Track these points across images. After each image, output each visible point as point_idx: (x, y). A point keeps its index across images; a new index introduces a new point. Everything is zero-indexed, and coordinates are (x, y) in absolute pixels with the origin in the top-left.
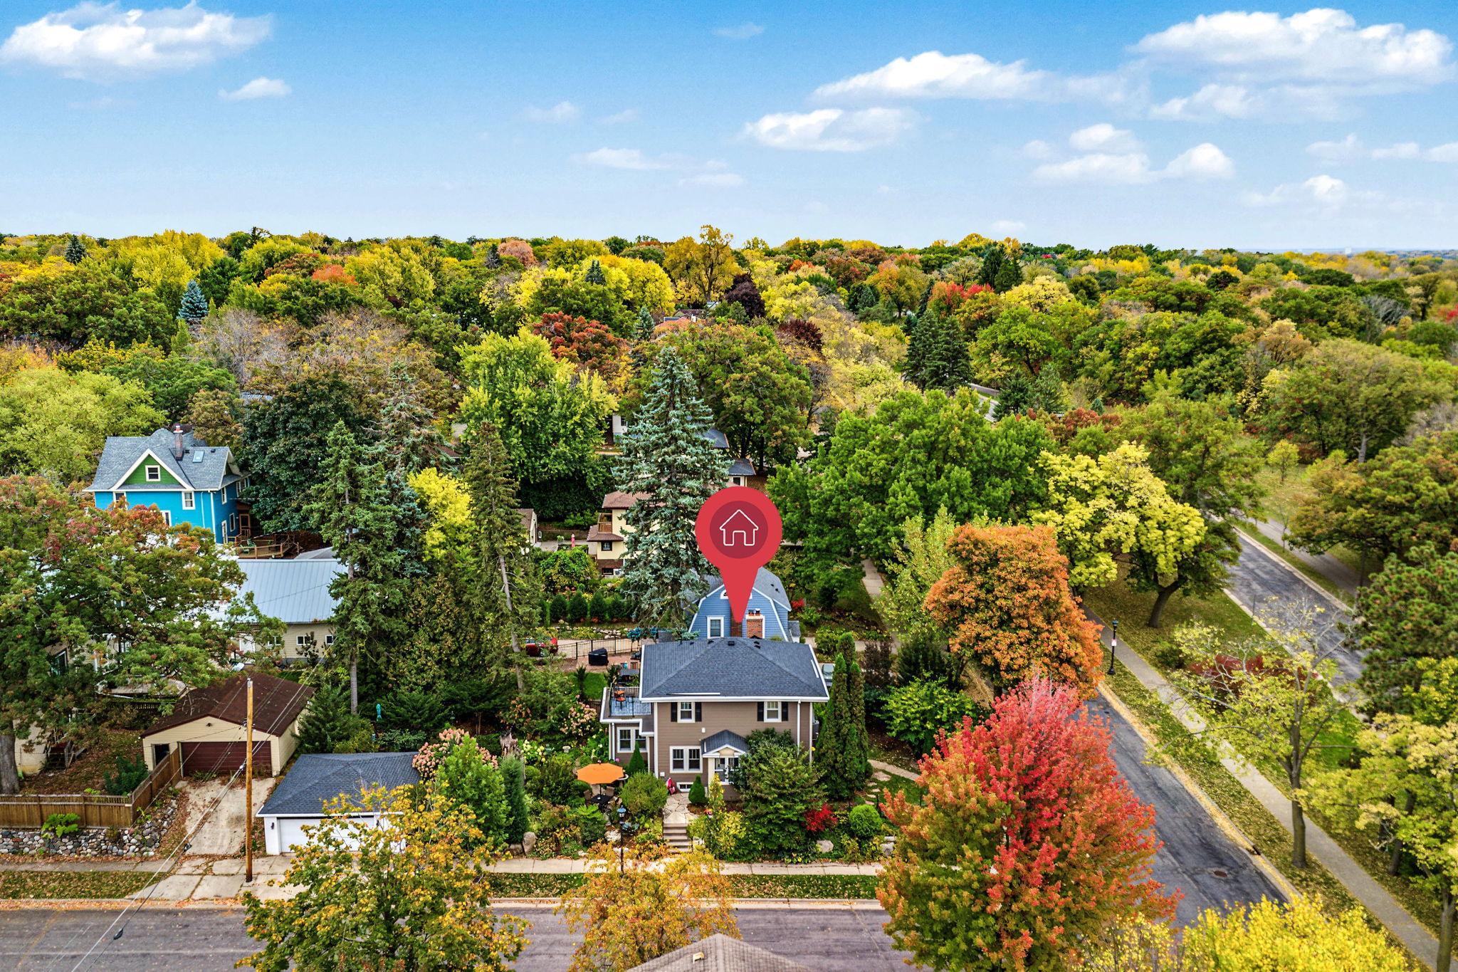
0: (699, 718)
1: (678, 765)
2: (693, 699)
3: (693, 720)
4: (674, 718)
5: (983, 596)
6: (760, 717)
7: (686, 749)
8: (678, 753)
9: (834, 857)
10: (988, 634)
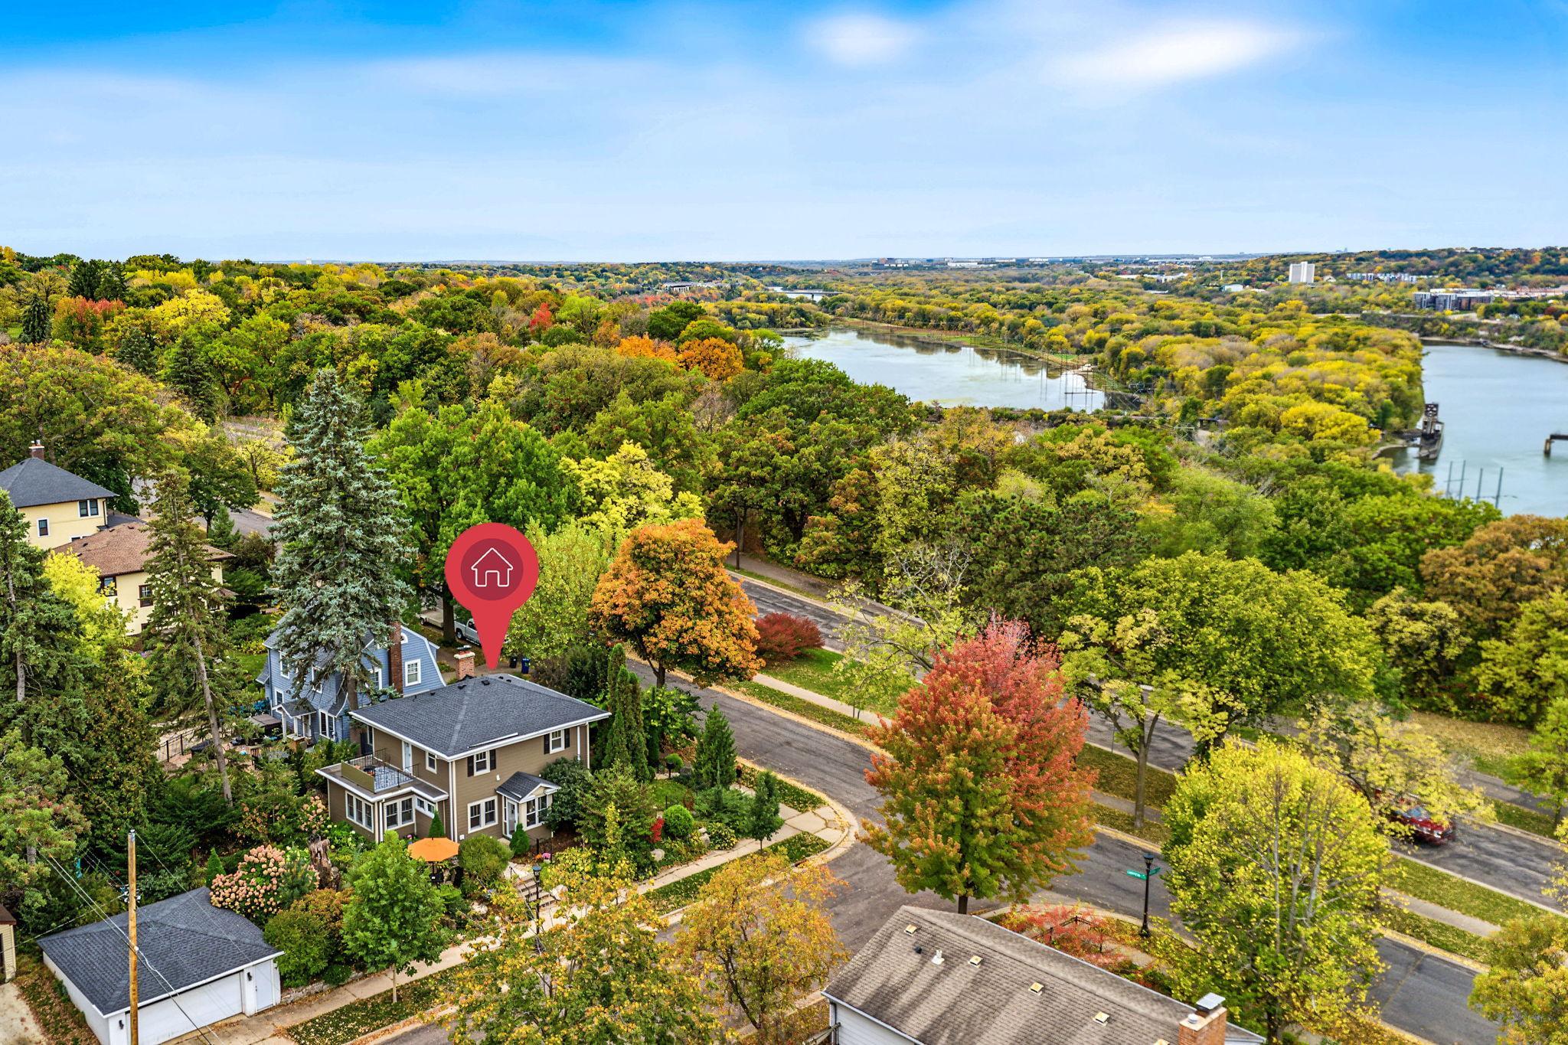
0: (493, 766)
1: (475, 822)
2: (486, 748)
3: (487, 770)
4: (471, 773)
5: (677, 590)
6: (547, 750)
7: (482, 803)
8: (476, 810)
9: (667, 862)
10: (690, 624)
